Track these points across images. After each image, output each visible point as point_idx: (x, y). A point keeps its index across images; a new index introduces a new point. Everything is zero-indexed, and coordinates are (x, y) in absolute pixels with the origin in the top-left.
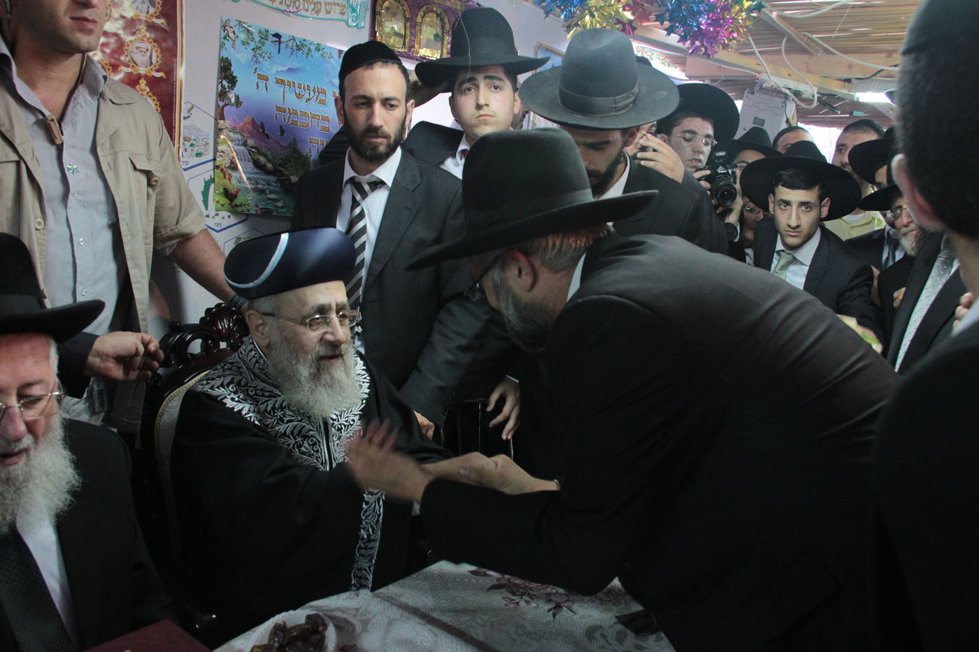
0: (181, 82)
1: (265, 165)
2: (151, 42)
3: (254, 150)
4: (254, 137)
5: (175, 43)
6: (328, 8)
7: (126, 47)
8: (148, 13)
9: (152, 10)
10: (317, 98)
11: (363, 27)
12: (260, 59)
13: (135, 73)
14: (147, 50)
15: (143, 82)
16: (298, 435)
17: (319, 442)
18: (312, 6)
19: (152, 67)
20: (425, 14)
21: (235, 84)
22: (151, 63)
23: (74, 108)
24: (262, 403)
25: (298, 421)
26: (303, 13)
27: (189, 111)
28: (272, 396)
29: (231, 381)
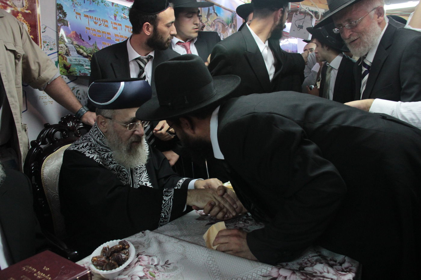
0: (39, 15)
1: (83, 53)
3: (77, 46)
4: (77, 40)
10: (104, 24)
12: (76, 5)
13: (16, 11)
15: (20, 15)
16: (118, 170)
17: (127, 174)
19: (24, 8)
21: (66, 16)
22: (23, 6)
27: (44, 29)
28: (107, 151)
29: (87, 145)
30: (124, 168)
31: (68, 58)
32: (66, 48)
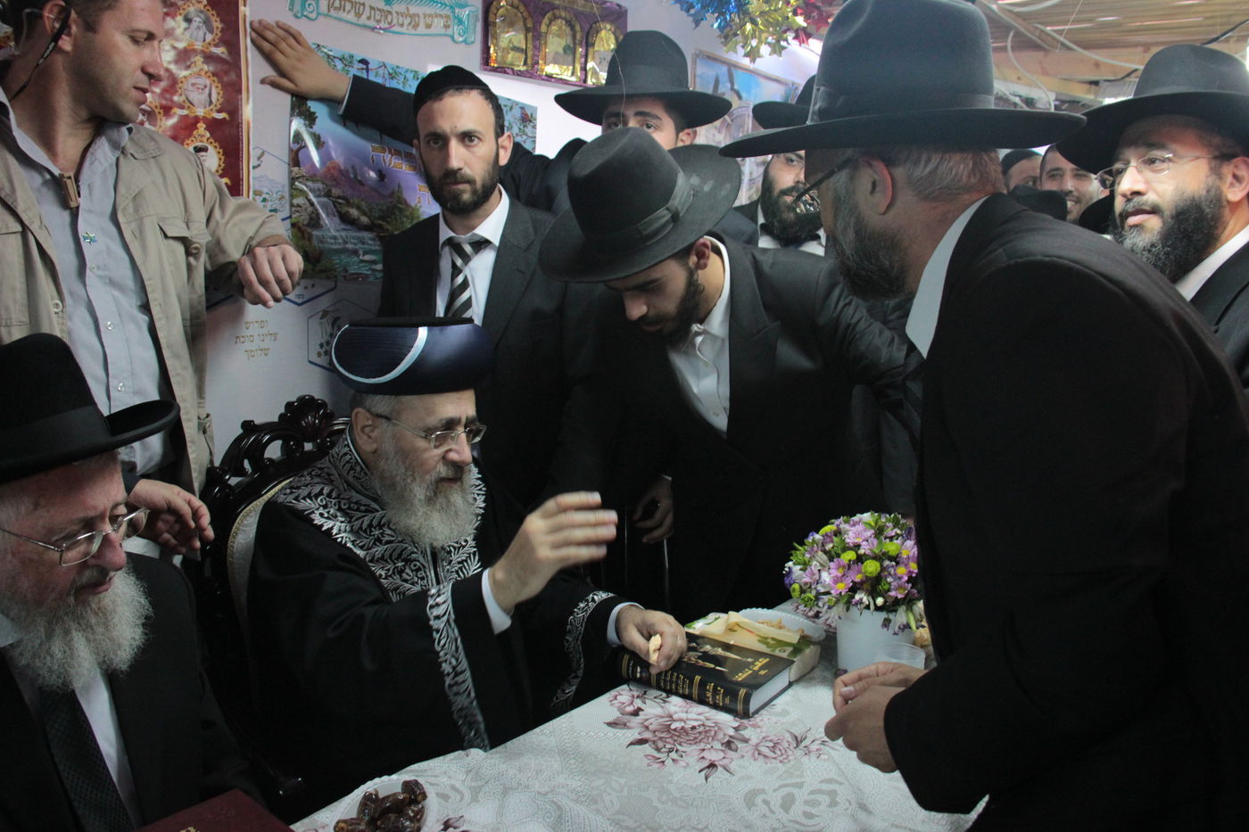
0: (248, 124)
1: (357, 219)
2: (209, 77)
3: (340, 201)
4: (342, 185)
5: (239, 77)
6: (429, 21)
7: (180, 85)
8: (204, 41)
9: (209, 37)
11: (473, 42)
13: (192, 115)
14: (206, 87)
15: (201, 126)
16: (397, 559)
17: (424, 567)
18: (408, 20)
19: (212, 107)
20: (550, 23)
21: (315, 121)
22: (211, 103)
23: (92, 164)
24: (357, 520)
25: (399, 542)
26: (396, 29)
27: (259, 158)
28: (369, 511)
29: (321, 493)
30: (415, 553)
31: (315, 233)
32: (310, 209)
